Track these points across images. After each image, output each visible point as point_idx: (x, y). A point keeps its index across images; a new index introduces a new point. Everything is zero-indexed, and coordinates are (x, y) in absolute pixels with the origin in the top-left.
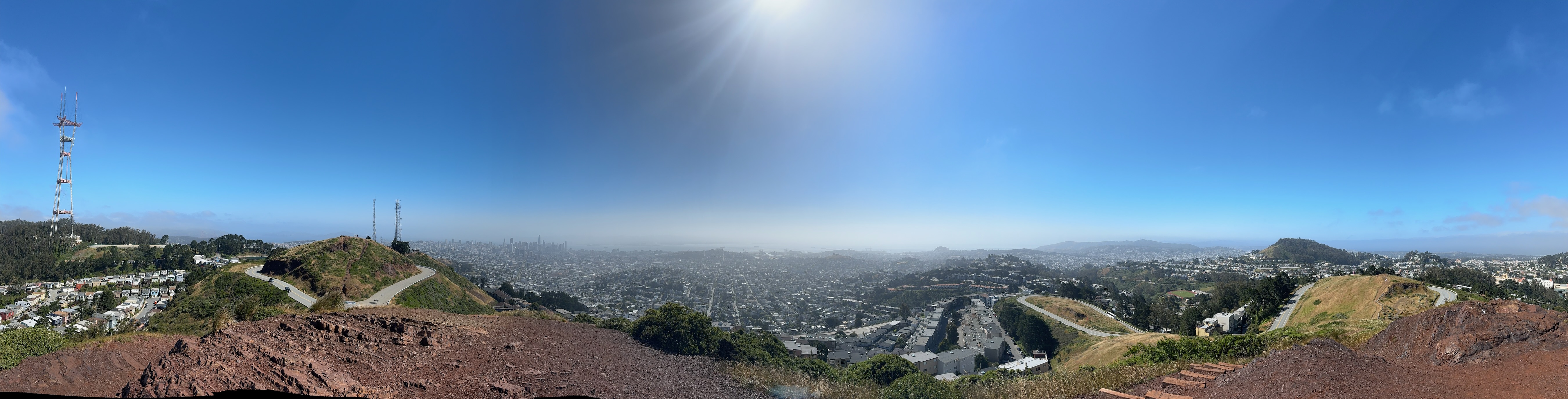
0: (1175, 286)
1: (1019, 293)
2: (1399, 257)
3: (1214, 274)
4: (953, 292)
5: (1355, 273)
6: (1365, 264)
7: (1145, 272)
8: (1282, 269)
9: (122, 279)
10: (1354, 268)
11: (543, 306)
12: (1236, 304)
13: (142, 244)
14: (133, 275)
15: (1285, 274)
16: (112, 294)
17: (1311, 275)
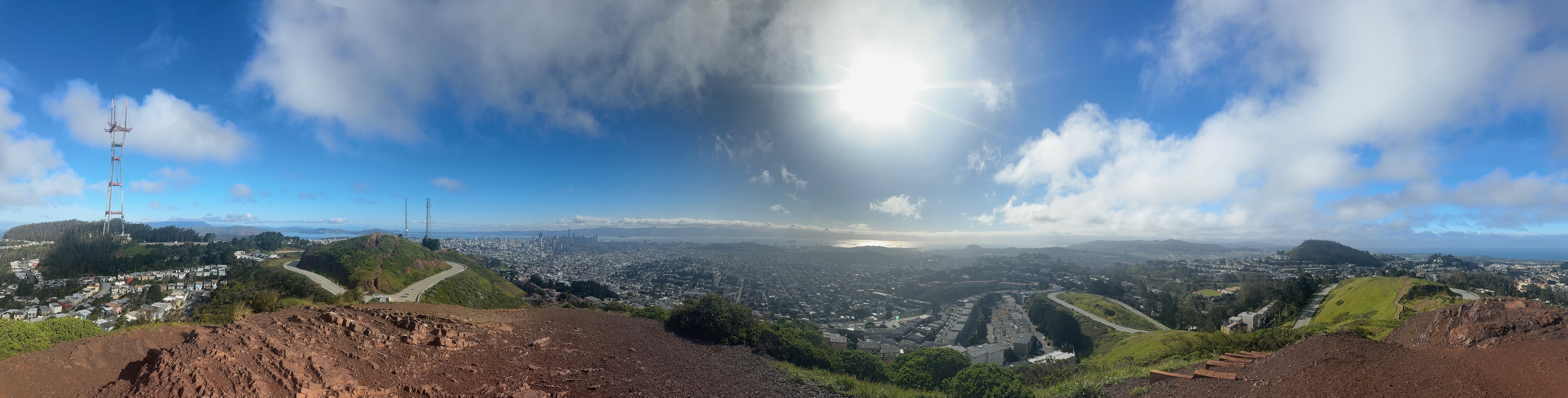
0: (1201, 286)
1: (1049, 291)
2: (1422, 260)
3: (1241, 275)
4: (984, 289)
5: (1377, 275)
6: (1387, 266)
7: (1173, 271)
8: (1306, 270)
9: (168, 273)
10: (1376, 269)
11: (572, 295)
12: (1260, 304)
13: (187, 242)
14: (178, 270)
15: (1308, 274)
16: (160, 287)
17: (1335, 276)
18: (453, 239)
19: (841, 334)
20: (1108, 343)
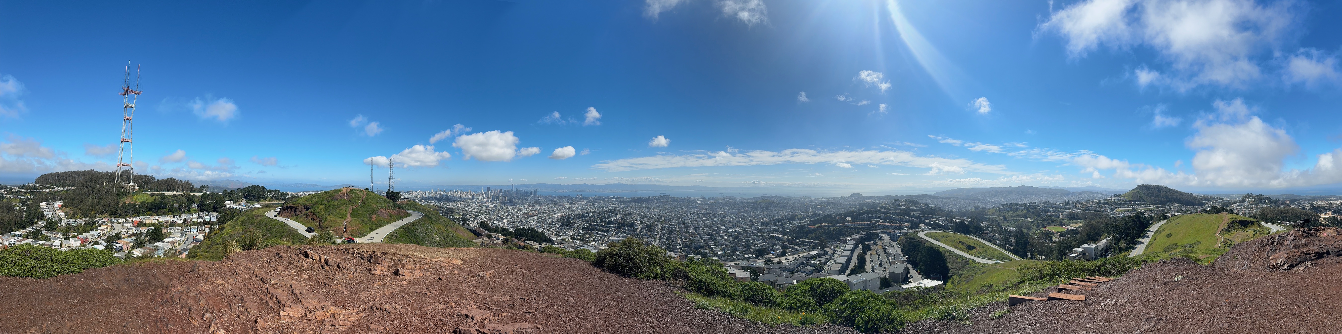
0: (1049, 223)
1: (919, 230)
2: (1237, 199)
3: (1083, 214)
4: (864, 229)
5: (1200, 212)
6: (1208, 206)
7: (1025, 211)
8: (1139, 209)
9: (169, 218)
10: (1199, 208)
11: (515, 239)
12: (1099, 237)
13: (184, 192)
14: (177, 216)
15: (1141, 213)
16: (161, 230)
17: (1164, 214)
18: (412, 192)
19: (745, 270)
20: (970, 273)
